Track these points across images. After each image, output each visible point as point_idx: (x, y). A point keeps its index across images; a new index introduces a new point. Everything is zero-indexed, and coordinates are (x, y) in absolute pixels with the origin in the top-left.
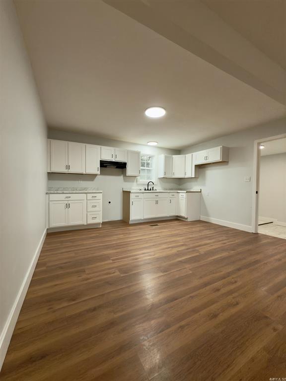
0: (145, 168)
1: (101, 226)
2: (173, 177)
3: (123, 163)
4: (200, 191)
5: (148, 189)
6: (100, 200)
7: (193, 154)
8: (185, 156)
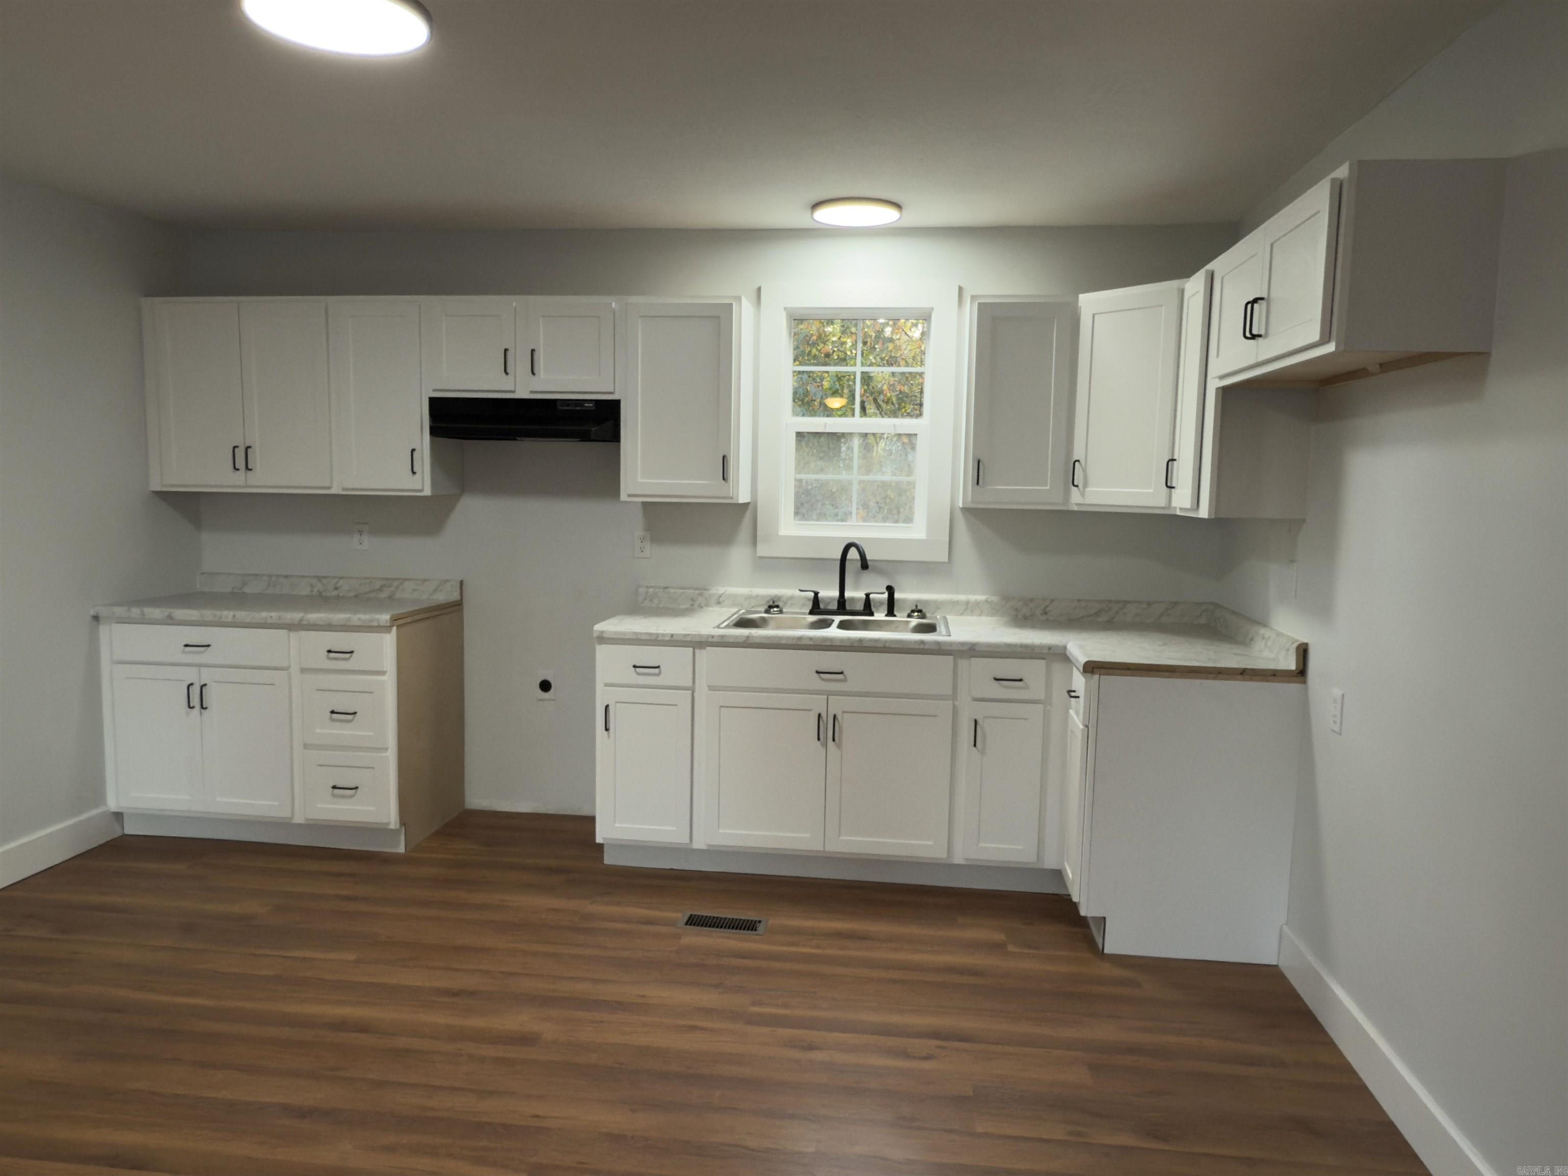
1: (401, 849)
2: (1076, 499)
3: (594, 408)
4: (1290, 664)
5: (842, 600)
6: (383, 673)
7: (1213, 266)
8: (1182, 295)
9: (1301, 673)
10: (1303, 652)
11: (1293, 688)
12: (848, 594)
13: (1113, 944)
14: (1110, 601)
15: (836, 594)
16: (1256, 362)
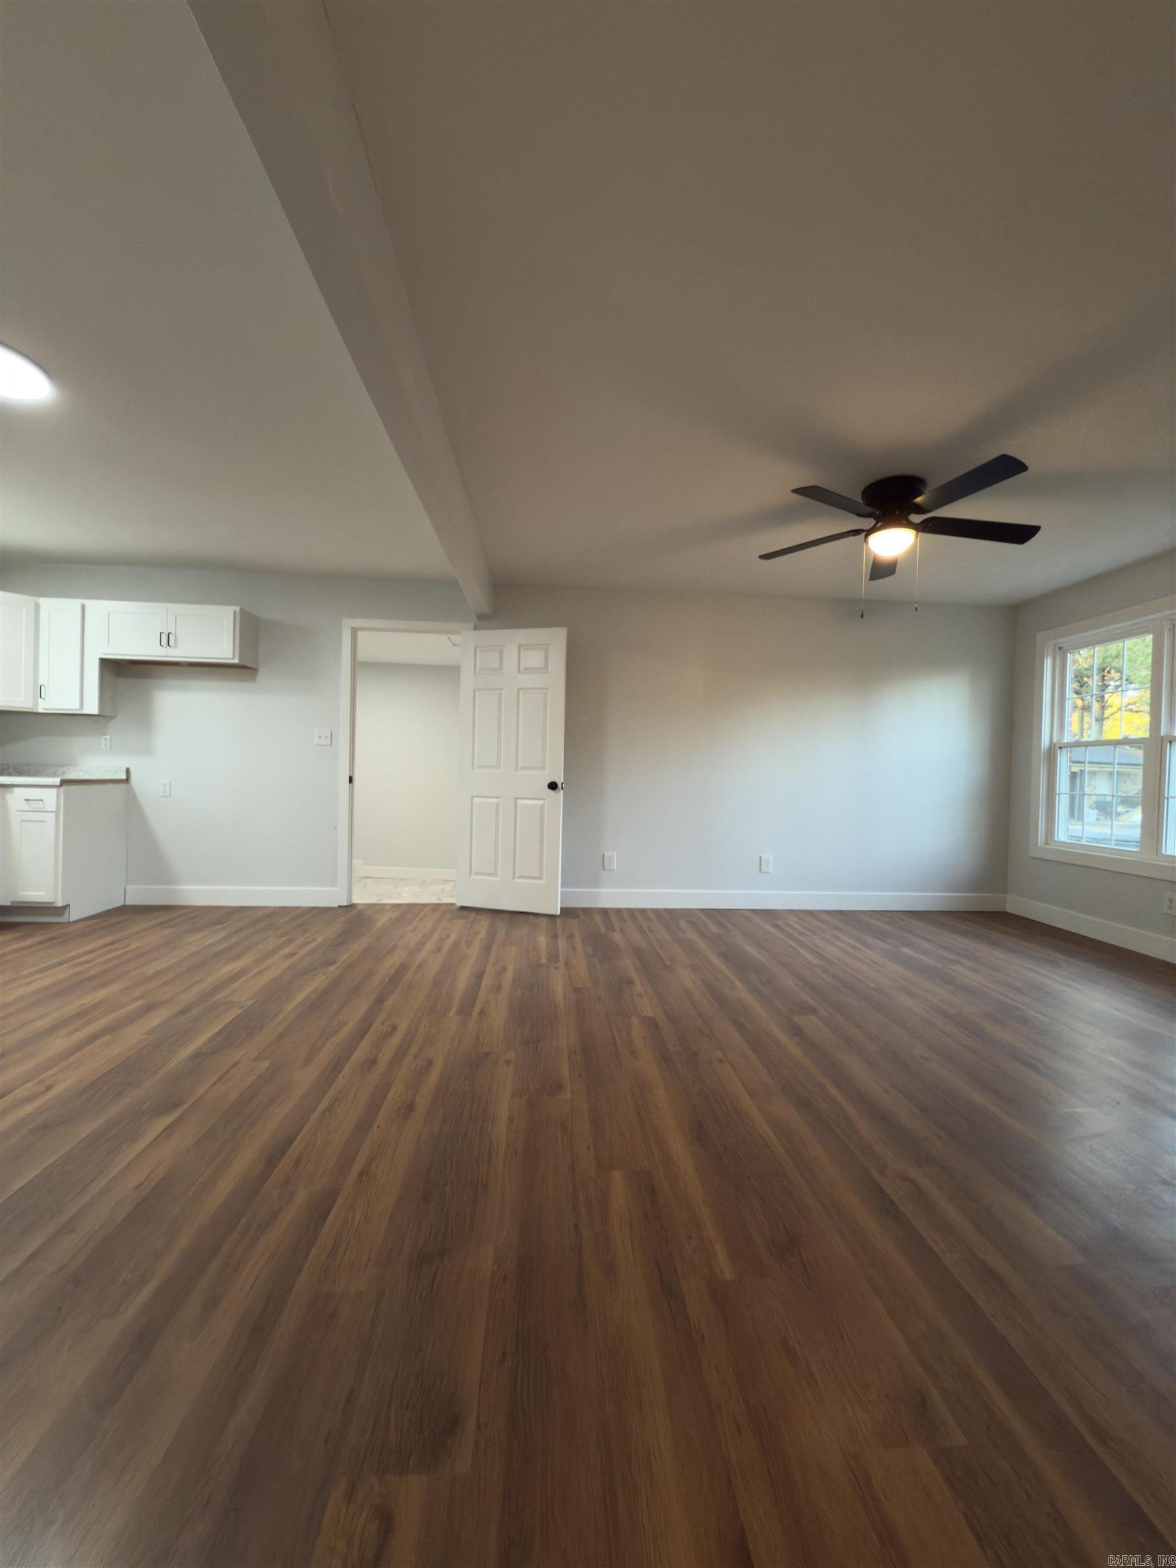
4: (124, 777)
7: (85, 602)
8: (37, 606)
9: (127, 780)
10: (128, 771)
11: (124, 786)
13: (74, 915)
16: (165, 655)
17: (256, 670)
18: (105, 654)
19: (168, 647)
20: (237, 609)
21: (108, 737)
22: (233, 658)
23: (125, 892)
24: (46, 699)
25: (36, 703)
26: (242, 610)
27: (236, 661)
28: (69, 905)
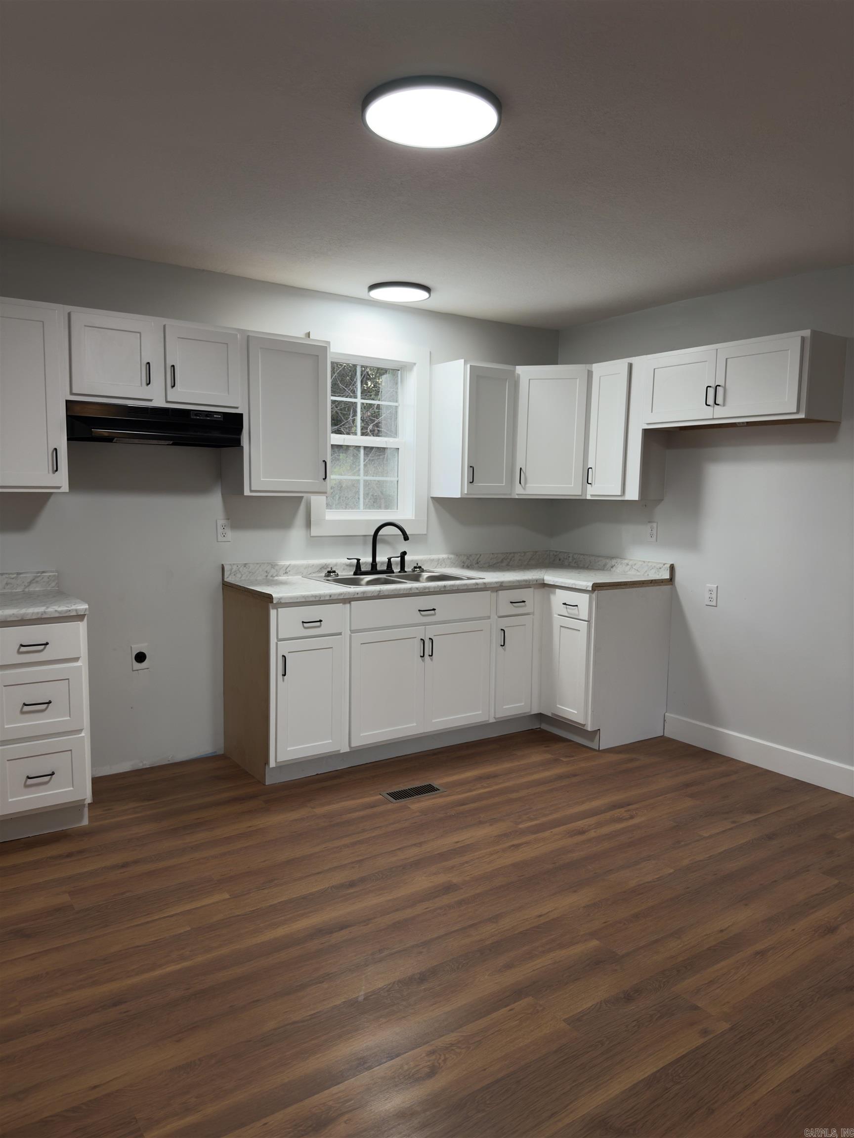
0: (356, 439)
1: (85, 822)
2: (519, 492)
3: (222, 420)
4: (667, 576)
5: (374, 564)
6: (76, 659)
7: (633, 360)
8: (590, 374)
9: (671, 580)
10: (672, 568)
11: (666, 588)
12: (378, 559)
13: (606, 742)
14: (507, 553)
15: (370, 560)
16: (712, 417)
17: (838, 423)
18: (648, 424)
19: (716, 406)
20: (807, 333)
21: (655, 525)
22: (798, 412)
23: (664, 721)
24: (593, 484)
25: (584, 490)
26: (814, 333)
27: (802, 416)
28: (599, 730)
